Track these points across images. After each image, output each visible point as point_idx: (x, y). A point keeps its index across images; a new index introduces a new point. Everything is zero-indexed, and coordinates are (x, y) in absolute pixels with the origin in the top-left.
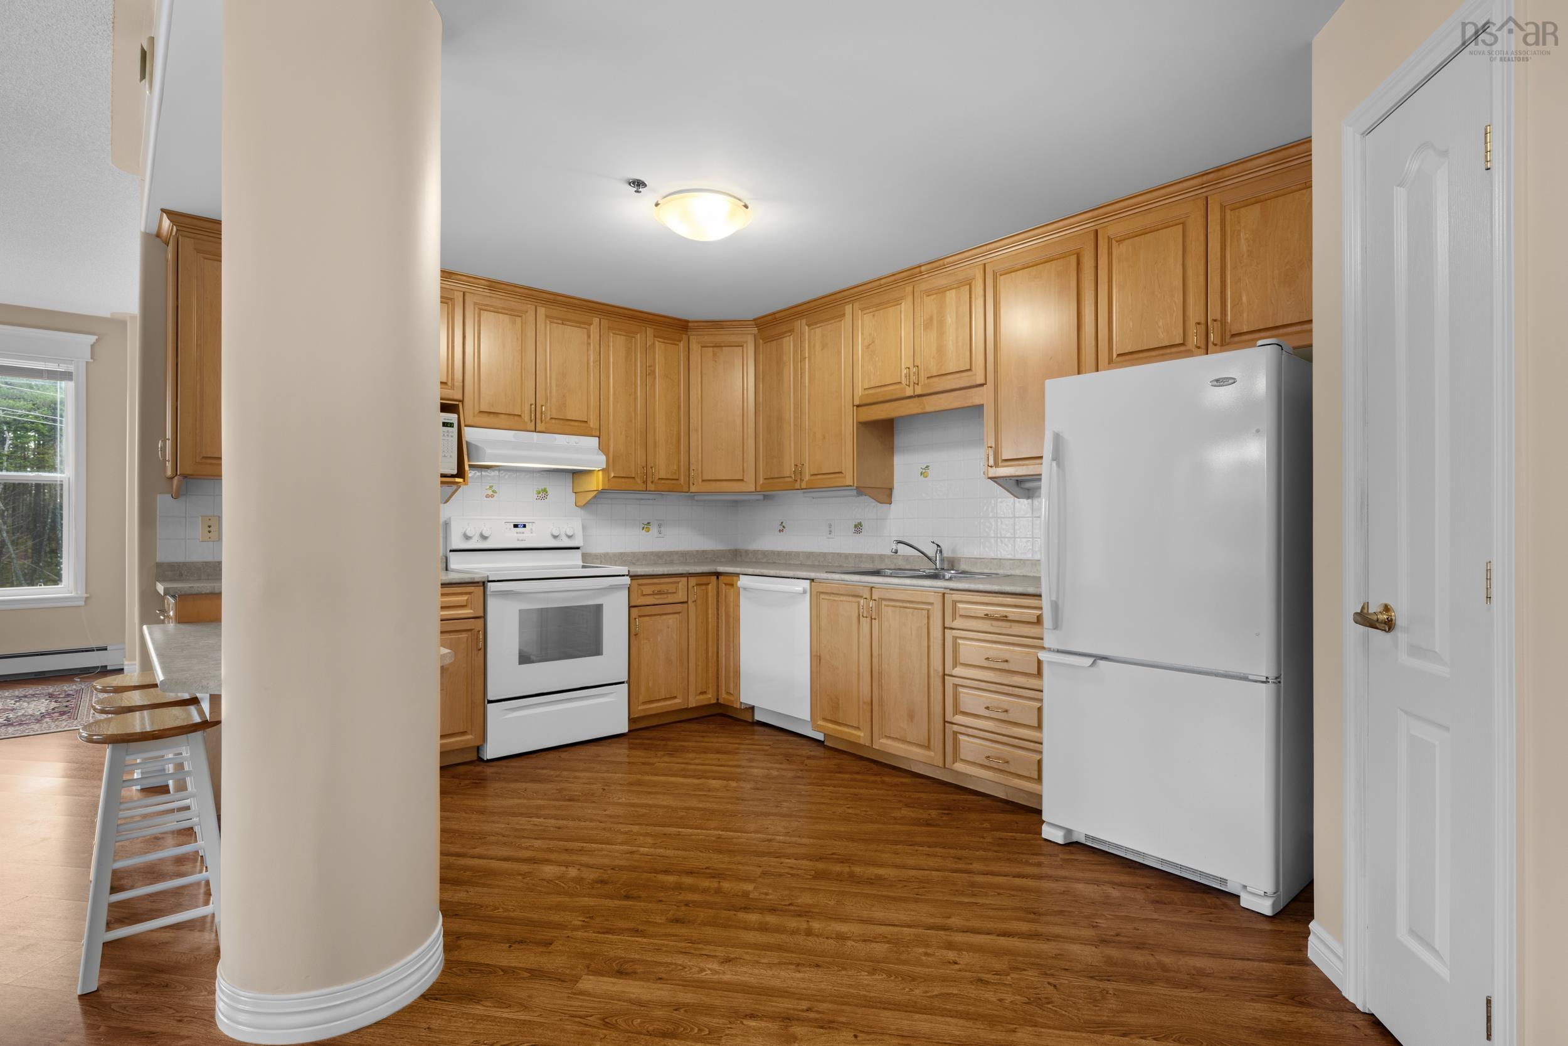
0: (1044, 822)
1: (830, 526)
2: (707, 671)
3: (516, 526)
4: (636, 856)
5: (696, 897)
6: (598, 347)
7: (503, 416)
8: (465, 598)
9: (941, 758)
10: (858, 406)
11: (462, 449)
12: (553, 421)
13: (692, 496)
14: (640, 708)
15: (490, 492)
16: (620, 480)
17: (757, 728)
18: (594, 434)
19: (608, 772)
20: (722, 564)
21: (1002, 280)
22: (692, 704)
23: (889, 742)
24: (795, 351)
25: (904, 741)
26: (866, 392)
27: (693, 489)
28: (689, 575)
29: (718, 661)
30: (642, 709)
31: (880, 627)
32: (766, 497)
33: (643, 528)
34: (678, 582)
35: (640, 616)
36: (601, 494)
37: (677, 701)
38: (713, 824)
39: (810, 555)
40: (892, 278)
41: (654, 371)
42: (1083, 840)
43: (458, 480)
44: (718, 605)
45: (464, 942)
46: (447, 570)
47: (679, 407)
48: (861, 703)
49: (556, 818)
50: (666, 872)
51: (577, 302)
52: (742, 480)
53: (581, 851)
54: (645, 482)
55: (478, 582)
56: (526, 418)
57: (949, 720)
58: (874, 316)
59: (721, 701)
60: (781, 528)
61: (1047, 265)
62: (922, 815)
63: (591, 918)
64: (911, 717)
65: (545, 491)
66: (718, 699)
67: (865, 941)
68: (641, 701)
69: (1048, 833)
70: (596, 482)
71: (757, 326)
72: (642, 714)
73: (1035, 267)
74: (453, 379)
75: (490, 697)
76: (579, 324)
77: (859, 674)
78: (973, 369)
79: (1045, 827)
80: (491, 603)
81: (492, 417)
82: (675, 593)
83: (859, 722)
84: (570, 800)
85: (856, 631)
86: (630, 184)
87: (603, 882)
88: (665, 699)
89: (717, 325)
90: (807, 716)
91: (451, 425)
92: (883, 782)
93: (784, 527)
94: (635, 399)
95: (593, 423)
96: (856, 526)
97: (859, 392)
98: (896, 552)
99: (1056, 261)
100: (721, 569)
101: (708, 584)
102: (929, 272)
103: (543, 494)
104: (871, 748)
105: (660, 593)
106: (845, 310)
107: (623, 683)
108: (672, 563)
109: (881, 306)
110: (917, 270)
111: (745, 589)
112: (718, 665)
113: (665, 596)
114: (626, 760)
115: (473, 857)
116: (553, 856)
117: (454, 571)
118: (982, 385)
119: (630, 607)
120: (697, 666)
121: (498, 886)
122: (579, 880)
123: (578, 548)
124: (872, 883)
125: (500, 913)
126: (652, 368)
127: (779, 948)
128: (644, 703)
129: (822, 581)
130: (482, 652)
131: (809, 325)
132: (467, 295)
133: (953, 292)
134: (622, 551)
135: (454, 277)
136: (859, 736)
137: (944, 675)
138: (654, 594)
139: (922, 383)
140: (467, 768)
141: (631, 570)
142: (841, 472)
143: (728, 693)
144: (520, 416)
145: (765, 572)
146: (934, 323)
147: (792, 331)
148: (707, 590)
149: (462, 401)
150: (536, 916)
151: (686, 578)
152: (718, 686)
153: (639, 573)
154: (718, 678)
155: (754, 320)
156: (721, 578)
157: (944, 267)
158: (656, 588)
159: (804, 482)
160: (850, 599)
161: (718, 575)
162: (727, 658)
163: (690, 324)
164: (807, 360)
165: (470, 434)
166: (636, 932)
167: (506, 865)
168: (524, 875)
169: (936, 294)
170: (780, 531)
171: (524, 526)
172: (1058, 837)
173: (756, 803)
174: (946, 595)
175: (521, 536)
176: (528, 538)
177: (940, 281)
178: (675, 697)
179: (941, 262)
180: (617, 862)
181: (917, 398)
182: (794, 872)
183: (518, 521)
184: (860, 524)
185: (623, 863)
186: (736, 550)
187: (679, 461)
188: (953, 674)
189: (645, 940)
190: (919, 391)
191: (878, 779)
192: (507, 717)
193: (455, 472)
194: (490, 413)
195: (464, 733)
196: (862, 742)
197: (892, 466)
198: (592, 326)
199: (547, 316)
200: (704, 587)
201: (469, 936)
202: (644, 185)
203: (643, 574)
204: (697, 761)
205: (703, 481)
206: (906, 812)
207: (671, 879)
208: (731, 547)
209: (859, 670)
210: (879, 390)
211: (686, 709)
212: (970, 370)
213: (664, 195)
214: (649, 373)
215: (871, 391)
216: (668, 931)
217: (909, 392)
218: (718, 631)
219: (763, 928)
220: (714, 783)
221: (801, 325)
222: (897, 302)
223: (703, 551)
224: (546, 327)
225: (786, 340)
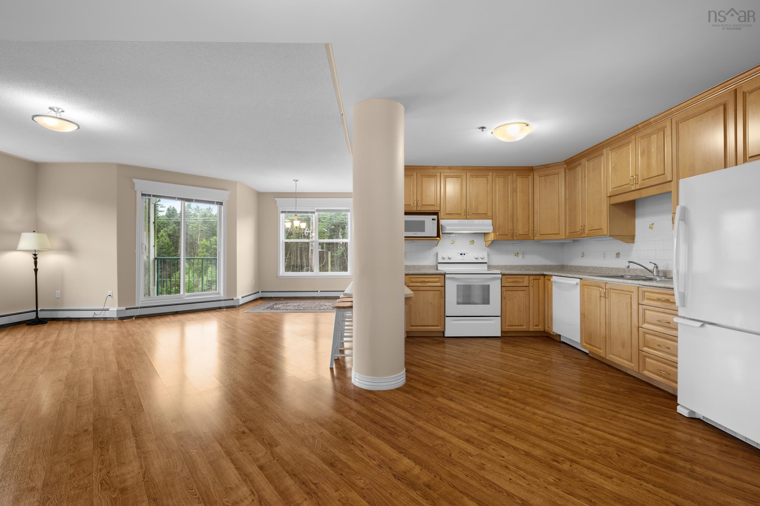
0: (679, 404)
1: (605, 254)
2: (539, 316)
3: (461, 254)
4: (477, 373)
5: (489, 389)
6: (491, 184)
7: (454, 215)
8: (438, 279)
9: (638, 367)
10: (609, 197)
11: (439, 227)
12: (473, 215)
13: (538, 241)
14: (506, 327)
15: (453, 242)
16: (501, 236)
17: (562, 344)
18: (490, 218)
19: (485, 348)
20: (546, 270)
21: (680, 125)
22: (531, 329)
23: (614, 357)
24: (582, 173)
25: (621, 357)
26: (613, 190)
27: (535, 238)
28: (529, 275)
29: (544, 313)
30: (507, 328)
31: (610, 302)
32: (574, 241)
33: (515, 255)
34: (524, 278)
35: (506, 291)
36: (493, 242)
37: (523, 327)
38: (512, 371)
39: (595, 268)
40: (624, 133)
41: (517, 190)
42: (702, 418)
43: (437, 238)
44: (544, 289)
45: (412, 380)
46: (437, 270)
47: (529, 204)
48: (601, 337)
49: (458, 357)
50: (484, 380)
51: (482, 168)
52: (559, 234)
53: (460, 368)
54: (513, 236)
55: (442, 274)
56: (463, 214)
57: (641, 349)
58: (616, 153)
59: (546, 330)
60: (583, 255)
61: (706, 113)
62: (615, 389)
63: (451, 385)
64: (623, 346)
65: (473, 241)
66: (544, 330)
67: (543, 417)
68: (507, 325)
69: (680, 410)
70: (491, 237)
71: (566, 163)
72: (507, 330)
73: (699, 116)
74: (437, 203)
75: (447, 315)
76: (483, 176)
77: (600, 323)
78: (666, 173)
79: (678, 407)
80: (447, 281)
81: (451, 215)
82: (523, 282)
83: (600, 346)
84: (465, 353)
85: (599, 303)
86: (480, 128)
87: (461, 377)
88: (518, 326)
89: (546, 166)
90: (579, 341)
91: (435, 220)
92: (606, 374)
93: (584, 255)
94: (508, 202)
95: (489, 214)
96: (617, 254)
97: (610, 190)
98: (628, 267)
99: (711, 111)
100: (545, 273)
101: (539, 279)
102: (643, 127)
103: (472, 242)
104: (605, 359)
105: (515, 282)
106: (603, 152)
107: (499, 316)
108: (529, 270)
109: (620, 147)
110: (636, 127)
111: (554, 282)
112: (544, 314)
113: (518, 283)
114: (500, 346)
115: (426, 362)
116: (449, 367)
117: (439, 270)
118: (671, 181)
119: (502, 287)
120: (533, 314)
121: (429, 370)
122: (453, 375)
123: (486, 263)
124: (564, 403)
125: (426, 377)
126: (516, 189)
127: (508, 409)
128: (508, 326)
129: (586, 279)
130: (444, 299)
131: (587, 161)
132: (441, 173)
133: (655, 136)
134: (506, 264)
135: (437, 168)
136: (600, 352)
137: (639, 327)
138: (512, 282)
139: (640, 183)
140: (438, 338)
141: (502, 272)
142: (602, 229)
143: (548, 327)
144: (460, 214)
145: (562, 275)
146: (646, 153)
147: (580, 164)
148: (539, 282)
149: (440, 211)
150: (435, 380)
151: (528, 276)
152: (544, 324)
153: (506, 273)
154: (544, 320)
155: (564, 161)
156: (546, 277)
157: (650, 123)
158: (514, 280)
159: (585, 234)
160: (597, 288)
161: (544, 275)
162: (548, 311)
163: (534, 168)
164: (587, 177)
165: (442, 222)
166: (462, 392)
167: (434, 366)
168: (438, 370)
169: (646, 138)
170: (582, 256)
171: (464, 254)
172: (685, 413)
173: (536, 368)
174: (639, 288)
175: (463, 258)
176: (466, 259)
177: (649, 131)
178: (523, 326)
179: (648, 122)
180: (469, 373)
181: (638, 191)
182: (533, 392)
183: (462, 252)
184: (619, 253)
185: (471, 374)
186: (563, 265)
187: (529, 227)
188: (643, 327)
189: (463, 395)
190: (638, 187)
191: (605, 372)
192: (453, 323)
193: (436, 236)
194: (449, 214)
195: (438, 326)
196: (602, 355)
197: (635, 224)
198: (489, 177)
199: (470, 176)
200: (537, 280)
201: (414, 379)
202: (485, 128)
203: (507, 273)
204: (522, 351)
205: (540, 235)
206: (607, 386)
207: (484, 382)
208: (560, 264)
209: (600, 321)
210: (619, 188)
211: (528, 331)
212: (664, 174)
213: (495, 128)
214: (514, 191)
215: (615, 189)
216: (473, 394)
217: (633, 188)
218: (544, 300)
219: (506, 403)
220: (523, 359)
221: (584, 161)
222: (628, 144)
223: (545, 265)
224: (470, 179)
225: (577, 169)
